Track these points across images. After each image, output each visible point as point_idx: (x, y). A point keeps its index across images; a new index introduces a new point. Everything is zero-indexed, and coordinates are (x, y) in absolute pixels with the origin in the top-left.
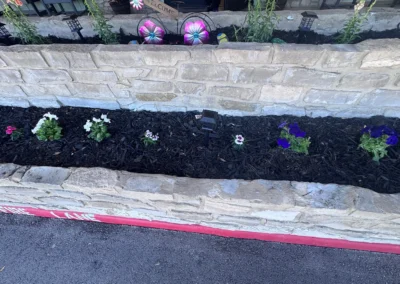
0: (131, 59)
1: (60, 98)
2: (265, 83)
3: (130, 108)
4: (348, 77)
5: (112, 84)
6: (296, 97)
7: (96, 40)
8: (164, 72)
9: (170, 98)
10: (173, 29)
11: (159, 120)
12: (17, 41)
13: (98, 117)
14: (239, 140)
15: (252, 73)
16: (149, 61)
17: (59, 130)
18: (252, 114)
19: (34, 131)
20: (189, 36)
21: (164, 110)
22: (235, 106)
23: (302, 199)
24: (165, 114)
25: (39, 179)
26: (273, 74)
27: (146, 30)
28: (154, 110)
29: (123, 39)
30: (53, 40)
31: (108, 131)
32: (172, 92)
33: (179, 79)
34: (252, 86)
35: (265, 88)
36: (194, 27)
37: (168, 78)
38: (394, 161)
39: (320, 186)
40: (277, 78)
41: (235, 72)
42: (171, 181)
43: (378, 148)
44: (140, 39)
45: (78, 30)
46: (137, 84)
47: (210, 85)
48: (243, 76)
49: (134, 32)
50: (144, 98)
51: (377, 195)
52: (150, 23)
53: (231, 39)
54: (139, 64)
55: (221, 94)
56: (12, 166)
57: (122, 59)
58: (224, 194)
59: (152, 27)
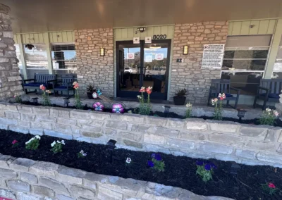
0: (85, 116)
1: (45, 130)
2: (144, 132)
3: (77, 140)
4: (184, 133)
5: (73, 126)
6: (162, 142)
7: (73, 107)
8: (98, 123)
9: (99, 136)
10: (108, 106)
11: (90, 147)
12: (40, 105)
13: (60, 141)
14: (128, 161)
15: (138, 127)
16: (92, 117)
17: (38, 145)
18: (141, 150)
19: (26, 143)
20: (114, 110)
21: (94, 142)
22: (132, 144)
23: (150, 190)
24: (94, 145)
25: (20, 163)
26: (147, 128)
27: (96, 106)
28: (89, 142)
29: (86, 108)
30: (55, 106)
31: (62, 149)
32: (100, 133)
33: (105, 126)
34: (139, 133)
35: (146, 135)
36: (117, 107)
37: (99, 125)
38: (216, 182)
39: (163, 186)
40: (150, 130)
41: (130, 126)
42: (84, 173)
43: (207, 175)
44: (93, 109)
45: (67, 103)
46: (85, 127)
47: (119, 131)
48: (134, 128)
49: (91, 106)
50: (86, 134)
51: (193, 194)
52: (99, 103)
53: (133, 112)
54: (88, 118)
55: (124, 136)
56: (9, 157)
57: (82, 116)
58: (109, 182)
59: (99, 105)
